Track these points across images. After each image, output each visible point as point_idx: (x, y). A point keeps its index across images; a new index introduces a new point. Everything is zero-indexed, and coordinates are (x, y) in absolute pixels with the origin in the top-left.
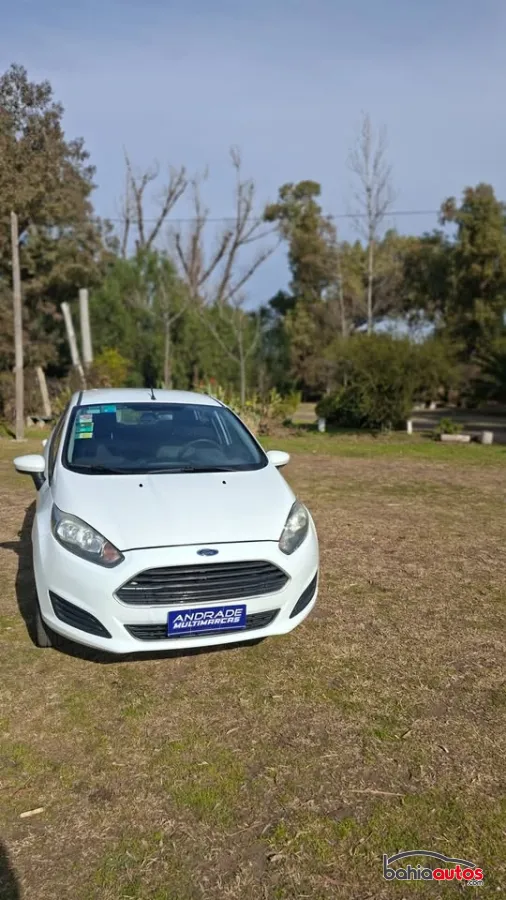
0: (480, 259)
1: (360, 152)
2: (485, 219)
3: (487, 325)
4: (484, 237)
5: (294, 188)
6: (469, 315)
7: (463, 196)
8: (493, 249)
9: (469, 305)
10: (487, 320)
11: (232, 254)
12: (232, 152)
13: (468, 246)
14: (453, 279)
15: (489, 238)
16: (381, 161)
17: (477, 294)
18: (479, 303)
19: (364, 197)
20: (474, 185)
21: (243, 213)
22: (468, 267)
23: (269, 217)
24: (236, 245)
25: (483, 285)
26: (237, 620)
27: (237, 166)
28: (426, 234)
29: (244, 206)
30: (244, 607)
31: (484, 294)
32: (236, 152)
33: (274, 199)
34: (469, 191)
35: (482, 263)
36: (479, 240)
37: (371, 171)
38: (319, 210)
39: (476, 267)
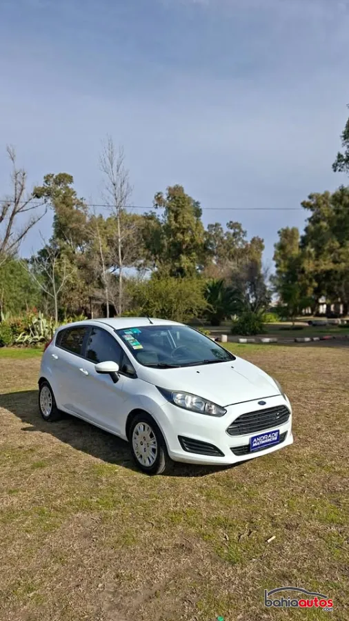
0: (182, 231)
1: (107, 160)
2: (183, 207)
3: (188, 270)
4: (183, 217)
5: (54, 177)
6: (177, 264)
7: (167, 192)
8: (188, 225)
9: (177, 258)
10: (188, 268)
11: (11, 219)
12: (8, 150)
13: (173, 223)
14: (165, 242)
15: (186, 219)
16: (121, 167)
17: (180, 252)
18: (183, 258)
19: (112, 188)
20: (172, 186)
21: (18, 192)
22: (175, 235)
23: (37, 195)
24: (14, 213)
25: (184, 247)
26: (276, 438)
27: (13, 159)
28: (146, 213)
29: (19, 186)
30: (278, 431)
31: (185, 252)
32: (11, 149)
33: (41, 184)
34: (170, 189)
35: (183, 233)
36: (180, 220)
37: (115, 172)
38: (74, 193)
39: (179, 235)
